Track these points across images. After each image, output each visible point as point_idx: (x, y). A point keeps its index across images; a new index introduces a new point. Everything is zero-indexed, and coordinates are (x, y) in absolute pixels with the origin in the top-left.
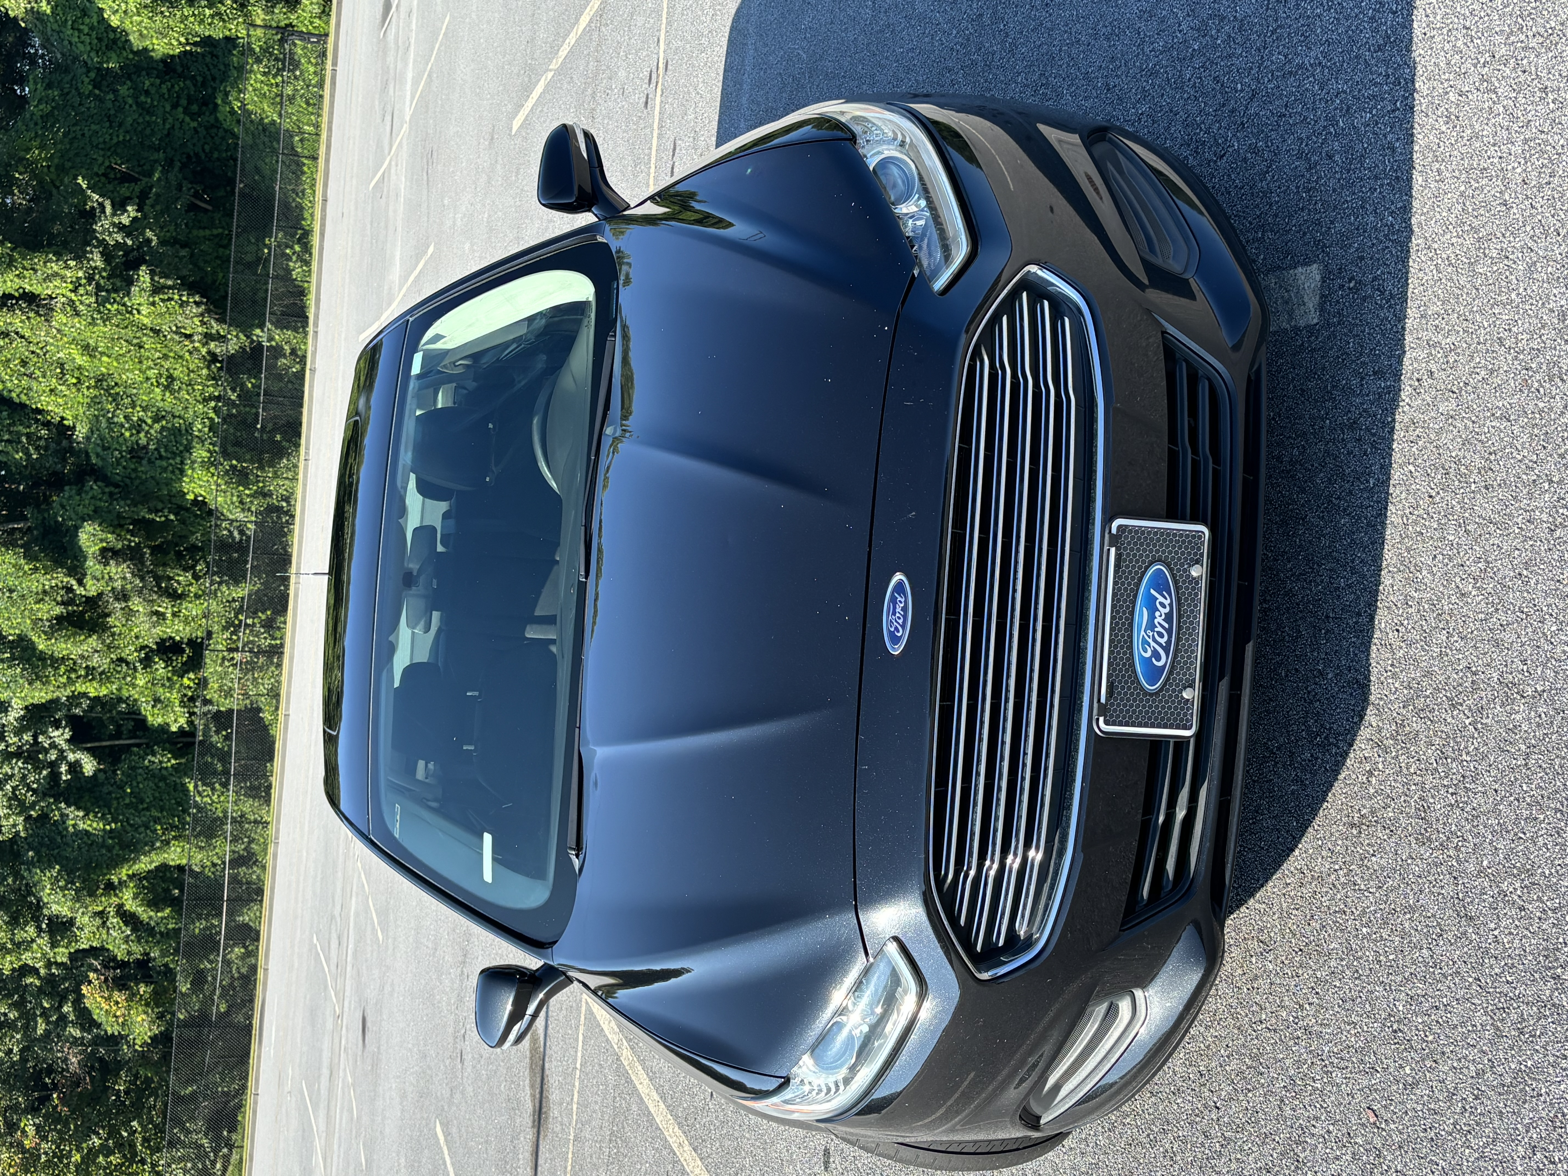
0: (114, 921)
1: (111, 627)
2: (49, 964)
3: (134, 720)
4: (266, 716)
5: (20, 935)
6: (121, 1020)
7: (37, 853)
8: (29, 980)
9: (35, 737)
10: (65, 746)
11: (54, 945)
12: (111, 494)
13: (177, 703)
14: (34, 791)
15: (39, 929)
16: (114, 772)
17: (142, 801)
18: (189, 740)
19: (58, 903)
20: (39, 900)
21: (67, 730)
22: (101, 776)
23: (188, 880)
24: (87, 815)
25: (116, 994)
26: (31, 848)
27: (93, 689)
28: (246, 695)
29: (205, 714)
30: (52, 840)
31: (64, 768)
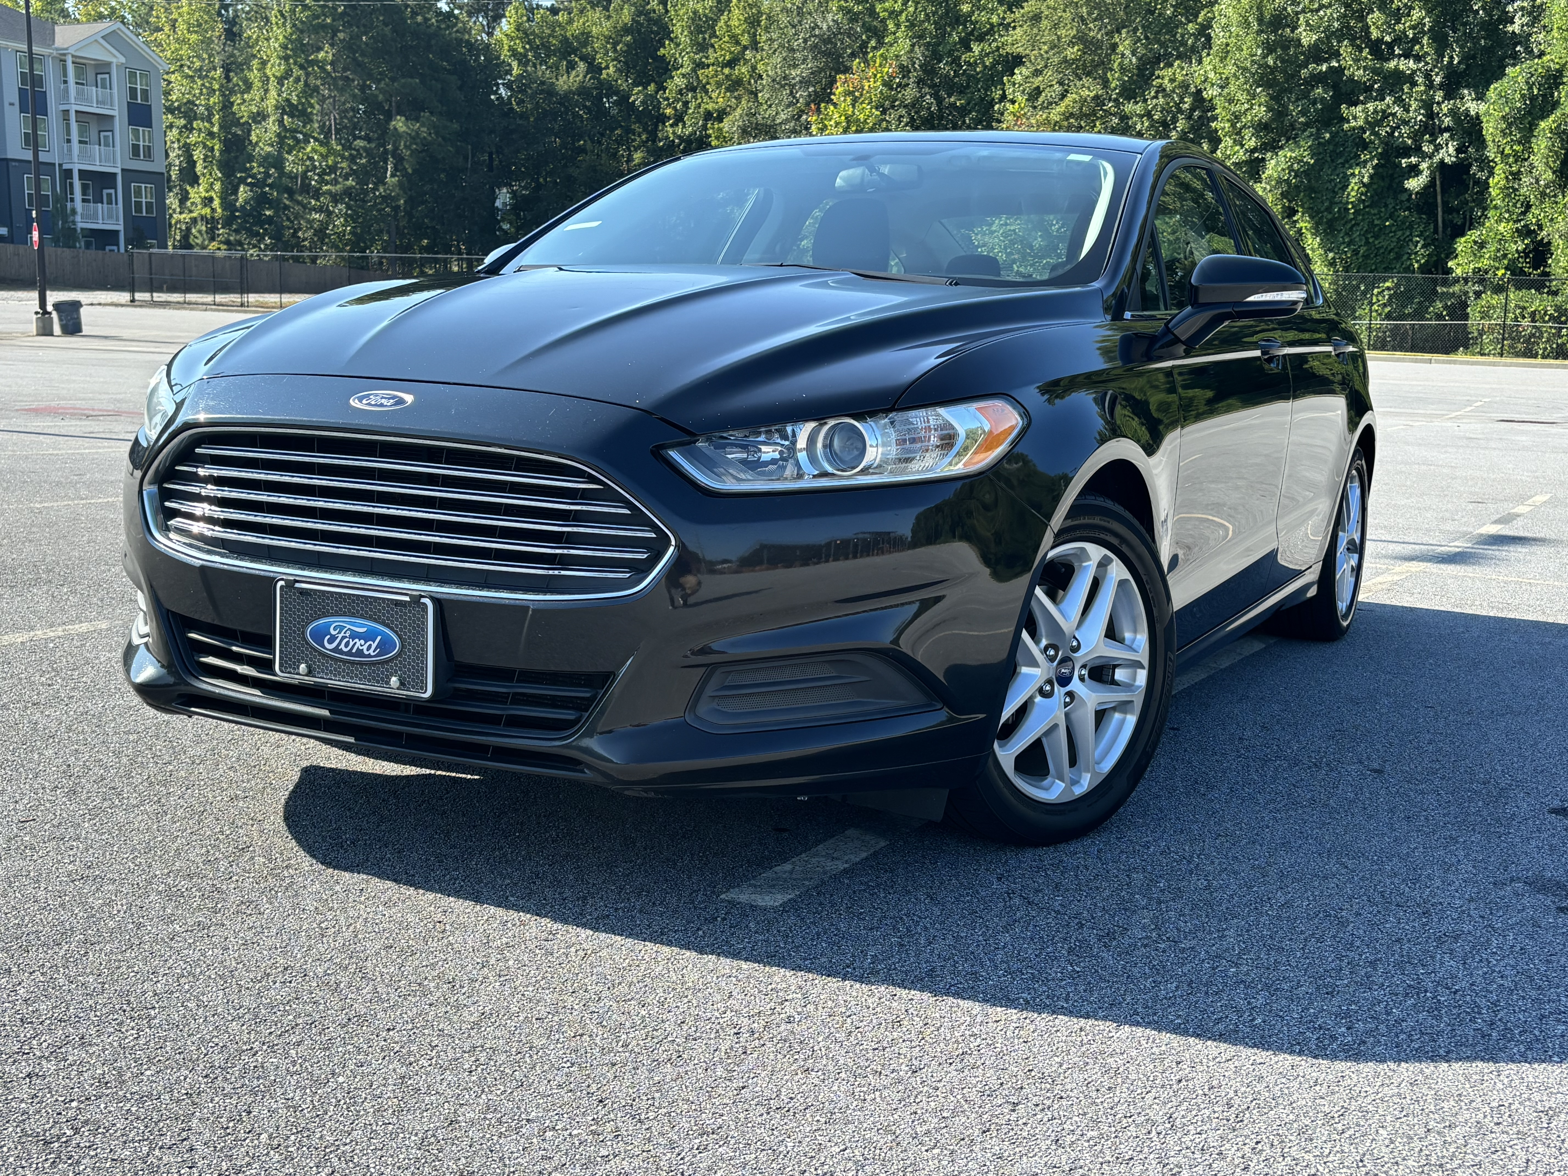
3: (1464, 224)
5: (1247, 133)
7: (1328, 142)
8: (1205, 146)
9: (1447, 129)
10: (1436, 159)
11: (1238, 165)
13: (1478, 265)
14: (1391, 134)
15: (1253, 151)
16: (1409, 209)
17: (1376, 237)
18: (1440, 280)
19: (1277, 165)
20: (1281, 148)
21: (1453, 159)
22: (1404, 197)
24: (1364, 185)
26: (1333, 135)
27: (1497, 182)
28: (1483, 332)
30: (1341, 154)
31: (1413, 160)
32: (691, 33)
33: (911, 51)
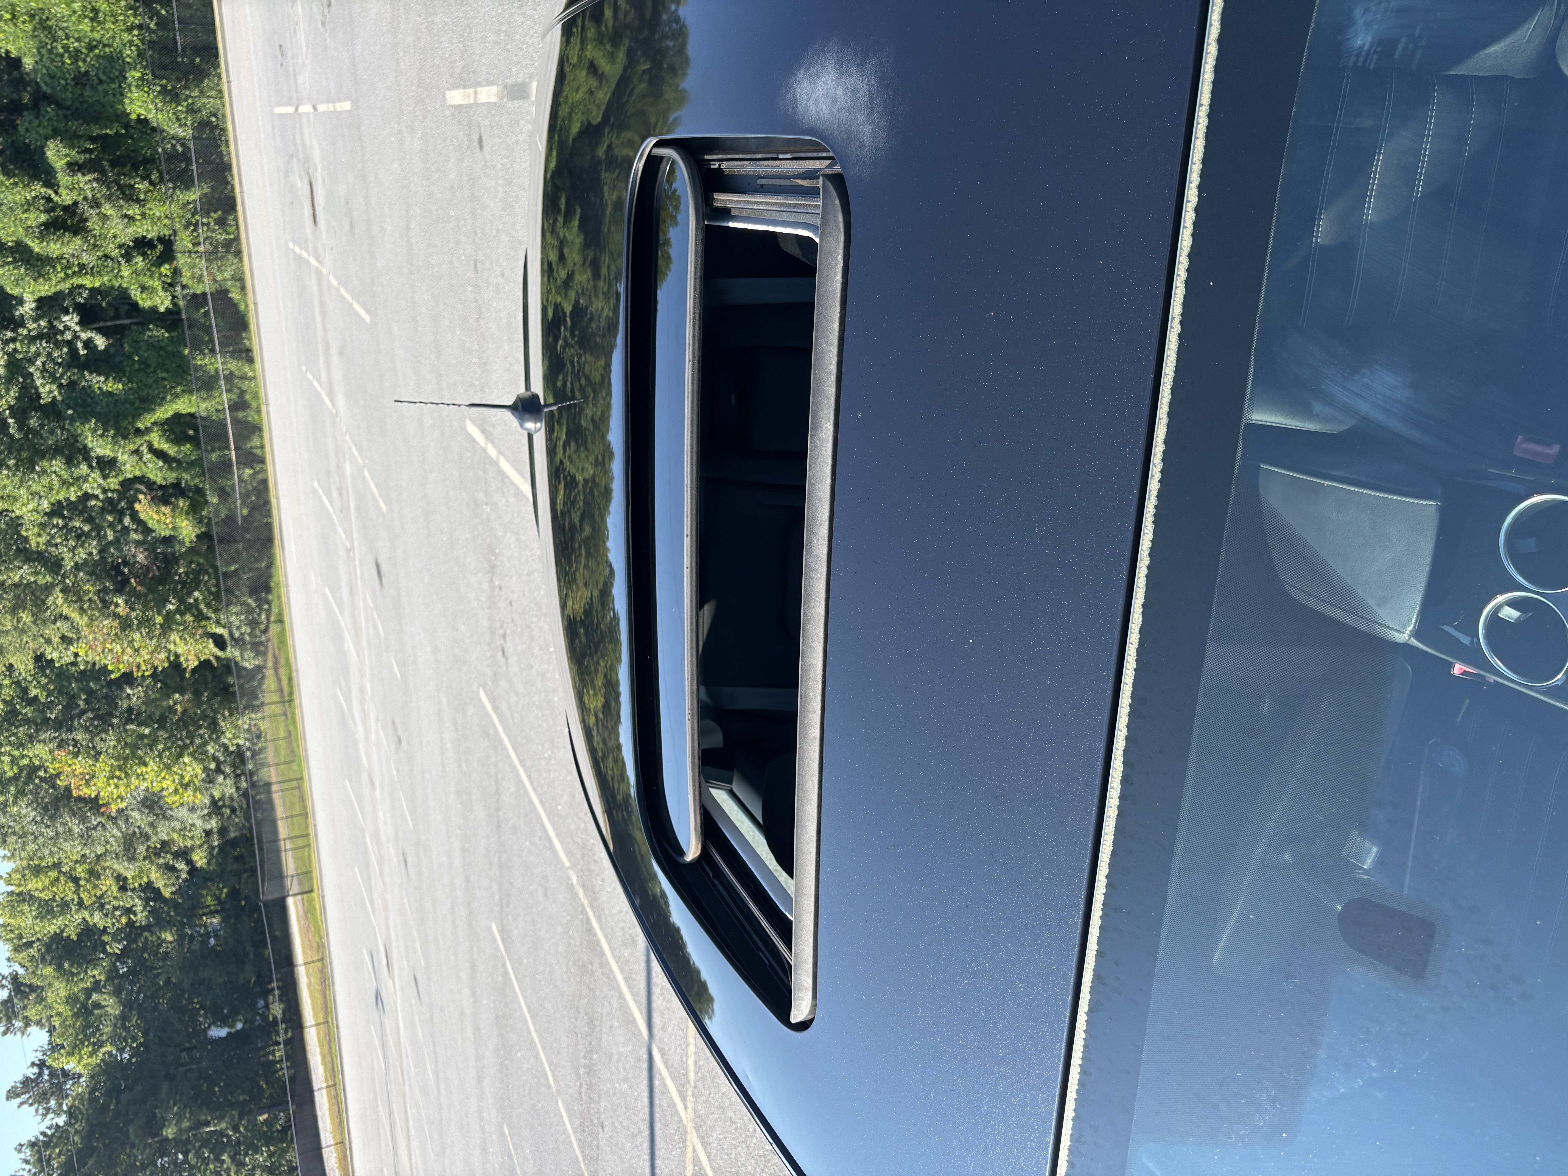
0: (148, 456)
1: (91, 231)
2: (105, 491)
3: (129, 304)
4: (235, 295)
5: (77, 472)
6: (170, 526)
7: (75, 411)
8: (93, 503)
9: (50, 322)
10: (77, 328)
11: (105, 477)
12: (65, 117)
13: (160, 289)
14: (60, 364)
15: (90, 467)
16: (122, 345)
17: (148, 366)
18: (176, 317)
19: (101, 447)
20: (85, 446)
21: (75, 315)
22: (112, 350)
23: (200, 423)
24: (107, 379)
25: (163, 508)
26: (69, 408)
27: (88, 282)
28: (215, 281)
29: (184, 297)
30: (84, 401)
31: (80, 345)
32: (54, 917)
33: (44, 741)
